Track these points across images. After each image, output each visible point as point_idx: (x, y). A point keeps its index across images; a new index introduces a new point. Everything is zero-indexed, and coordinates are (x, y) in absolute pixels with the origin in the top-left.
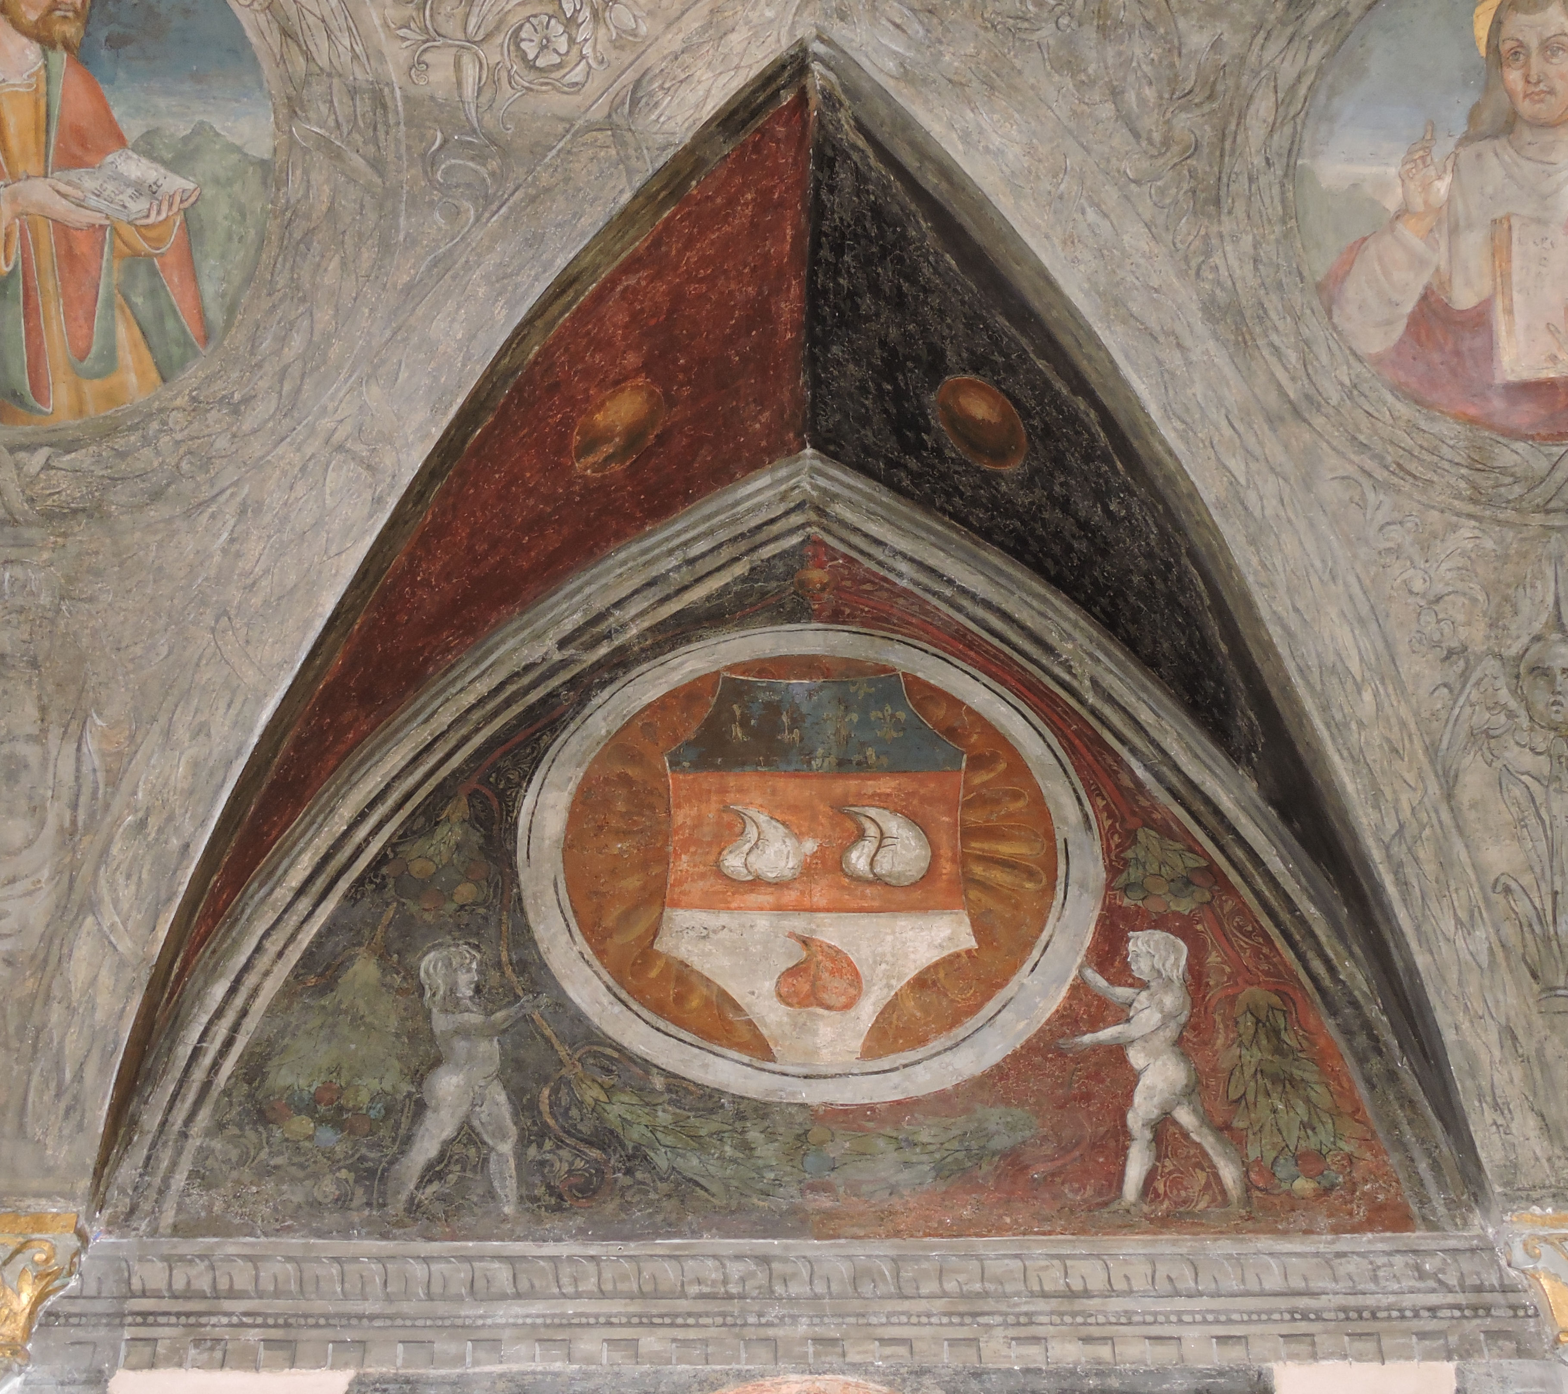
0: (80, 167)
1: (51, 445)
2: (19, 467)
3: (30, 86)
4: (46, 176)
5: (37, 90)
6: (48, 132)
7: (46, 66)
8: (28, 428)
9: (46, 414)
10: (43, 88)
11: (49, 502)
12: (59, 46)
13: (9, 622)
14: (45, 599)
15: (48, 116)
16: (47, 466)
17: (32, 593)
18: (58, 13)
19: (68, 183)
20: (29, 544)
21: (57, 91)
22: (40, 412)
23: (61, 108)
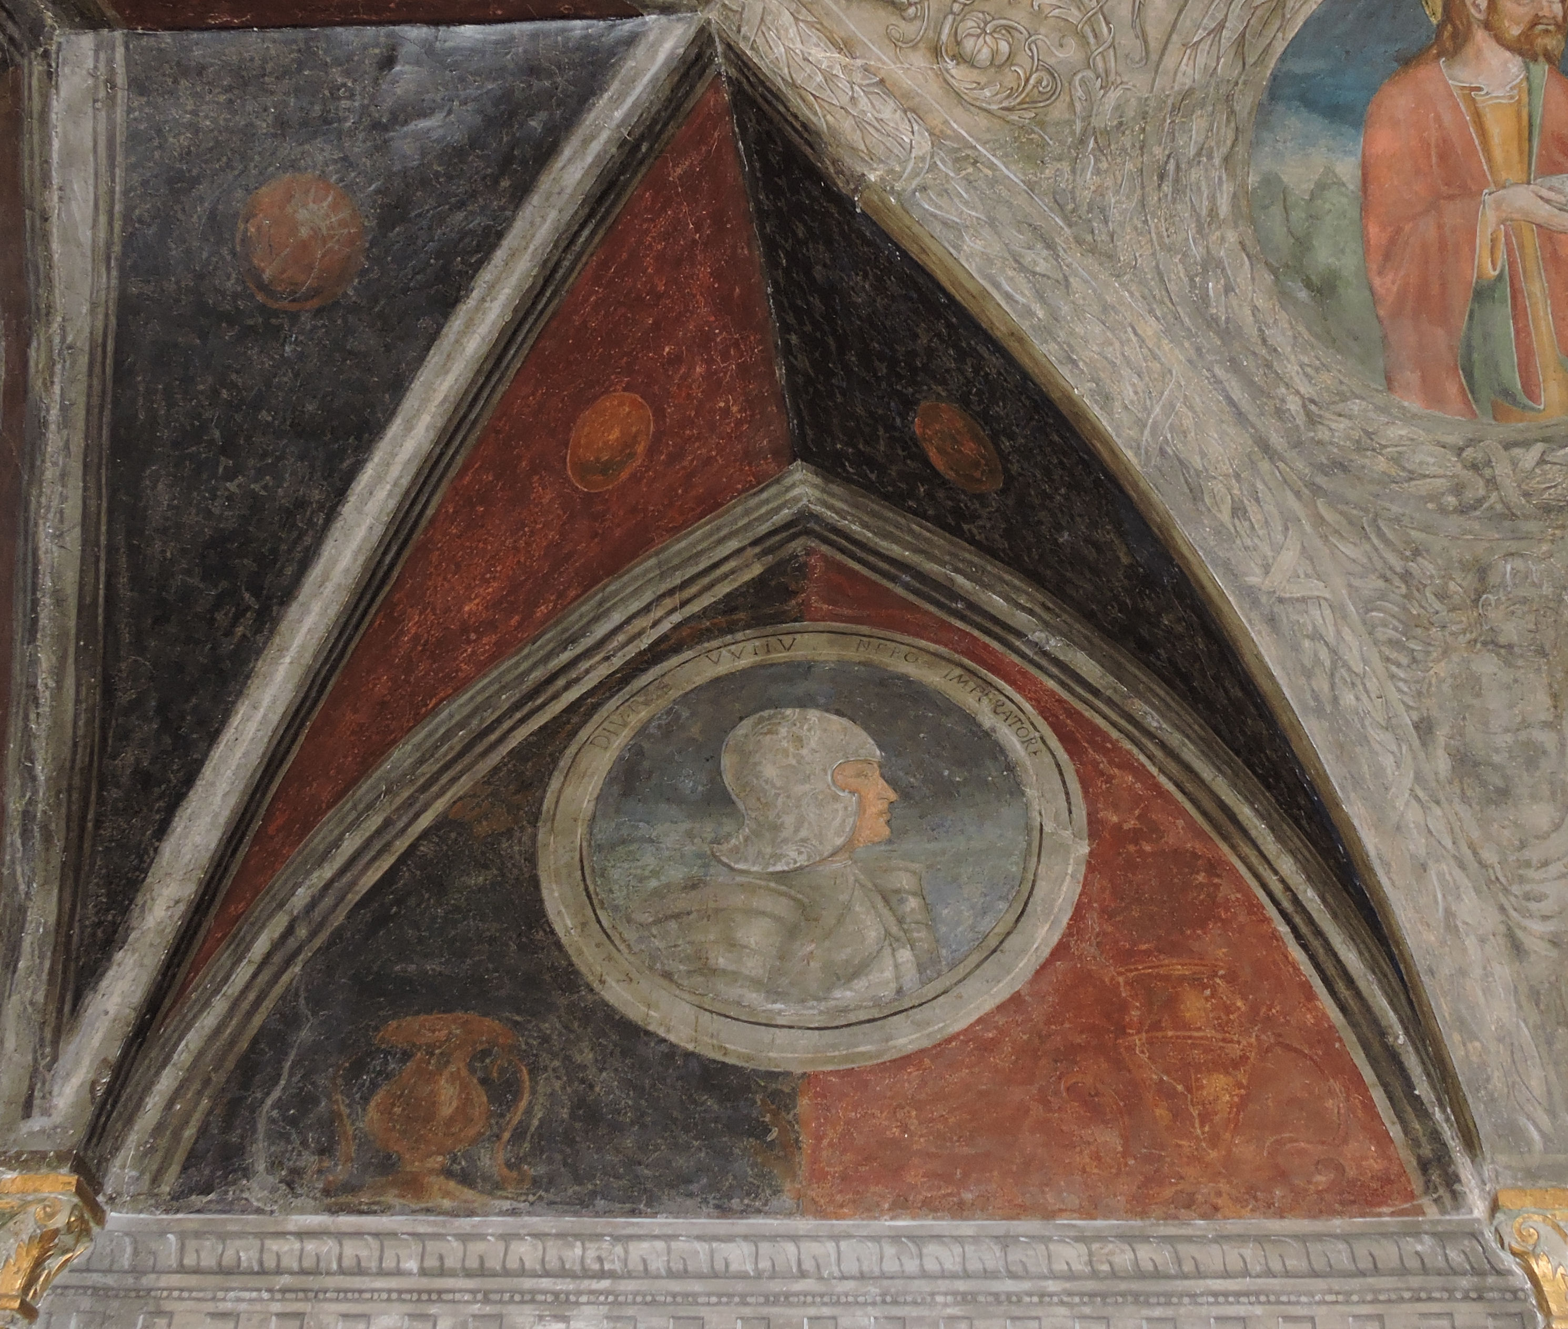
0: (1561, 172)
1: (1544, 440)
2: (1514, 463)
3: (1512, 97)
4: (1529, 183)
5: (1519, 101)
6: (1530, 140)
7: (1528, 79)
8: (1520, 425)
9: (1539, 411)
10: (1525, 99)
11: (1546, 496)
12: (1541, 59)
13: (1513, 613)
14: (1547, 590)
15: (1531, 125)
16: (1542, 461)
17: (1534, 584)
18: (1540, 27)
19: (1551, 189)
20: (1526, 537)
21: (1539, 102)
22: (1533, 409)
23: (1543, 117)
